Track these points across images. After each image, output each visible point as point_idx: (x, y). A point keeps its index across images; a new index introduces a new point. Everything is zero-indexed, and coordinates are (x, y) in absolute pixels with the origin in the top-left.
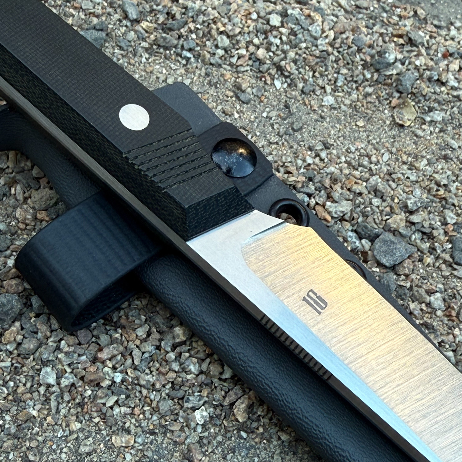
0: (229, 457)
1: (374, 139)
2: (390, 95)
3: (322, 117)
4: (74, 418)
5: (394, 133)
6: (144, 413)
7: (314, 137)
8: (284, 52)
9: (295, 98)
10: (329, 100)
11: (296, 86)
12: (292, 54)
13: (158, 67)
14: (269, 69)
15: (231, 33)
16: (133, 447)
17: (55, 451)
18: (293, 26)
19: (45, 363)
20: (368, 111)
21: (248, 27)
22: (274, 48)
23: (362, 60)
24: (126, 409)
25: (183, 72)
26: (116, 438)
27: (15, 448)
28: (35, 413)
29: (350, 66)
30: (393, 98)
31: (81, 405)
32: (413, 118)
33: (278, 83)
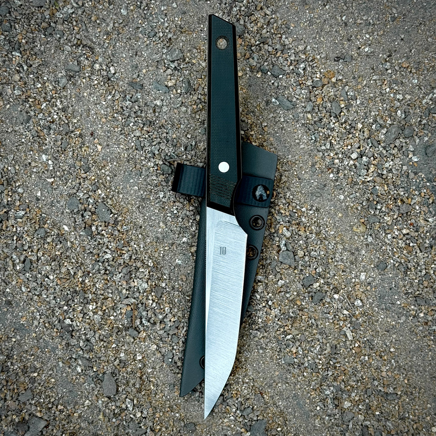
0: (181, 255)
1: (338, 224)
2: (365, 217)
3: (331, 200)
4: (158, 209)
5: (349, 228)
6: (174, 225)
7: (319, 203)
8: (345, 168)
9: (331, 185)
10: (342, 197)
12: (346, 172)
13: (300, 132)
14: (335, 168)
16: (163, 229)
19: (163, 191)
24: (171, 220)
25: (306, 141)
27: (140, 201)
28: (151, 199)
30: (364, 219)
31: (163, 208)
32: (362, 231)
33: (331, 175)
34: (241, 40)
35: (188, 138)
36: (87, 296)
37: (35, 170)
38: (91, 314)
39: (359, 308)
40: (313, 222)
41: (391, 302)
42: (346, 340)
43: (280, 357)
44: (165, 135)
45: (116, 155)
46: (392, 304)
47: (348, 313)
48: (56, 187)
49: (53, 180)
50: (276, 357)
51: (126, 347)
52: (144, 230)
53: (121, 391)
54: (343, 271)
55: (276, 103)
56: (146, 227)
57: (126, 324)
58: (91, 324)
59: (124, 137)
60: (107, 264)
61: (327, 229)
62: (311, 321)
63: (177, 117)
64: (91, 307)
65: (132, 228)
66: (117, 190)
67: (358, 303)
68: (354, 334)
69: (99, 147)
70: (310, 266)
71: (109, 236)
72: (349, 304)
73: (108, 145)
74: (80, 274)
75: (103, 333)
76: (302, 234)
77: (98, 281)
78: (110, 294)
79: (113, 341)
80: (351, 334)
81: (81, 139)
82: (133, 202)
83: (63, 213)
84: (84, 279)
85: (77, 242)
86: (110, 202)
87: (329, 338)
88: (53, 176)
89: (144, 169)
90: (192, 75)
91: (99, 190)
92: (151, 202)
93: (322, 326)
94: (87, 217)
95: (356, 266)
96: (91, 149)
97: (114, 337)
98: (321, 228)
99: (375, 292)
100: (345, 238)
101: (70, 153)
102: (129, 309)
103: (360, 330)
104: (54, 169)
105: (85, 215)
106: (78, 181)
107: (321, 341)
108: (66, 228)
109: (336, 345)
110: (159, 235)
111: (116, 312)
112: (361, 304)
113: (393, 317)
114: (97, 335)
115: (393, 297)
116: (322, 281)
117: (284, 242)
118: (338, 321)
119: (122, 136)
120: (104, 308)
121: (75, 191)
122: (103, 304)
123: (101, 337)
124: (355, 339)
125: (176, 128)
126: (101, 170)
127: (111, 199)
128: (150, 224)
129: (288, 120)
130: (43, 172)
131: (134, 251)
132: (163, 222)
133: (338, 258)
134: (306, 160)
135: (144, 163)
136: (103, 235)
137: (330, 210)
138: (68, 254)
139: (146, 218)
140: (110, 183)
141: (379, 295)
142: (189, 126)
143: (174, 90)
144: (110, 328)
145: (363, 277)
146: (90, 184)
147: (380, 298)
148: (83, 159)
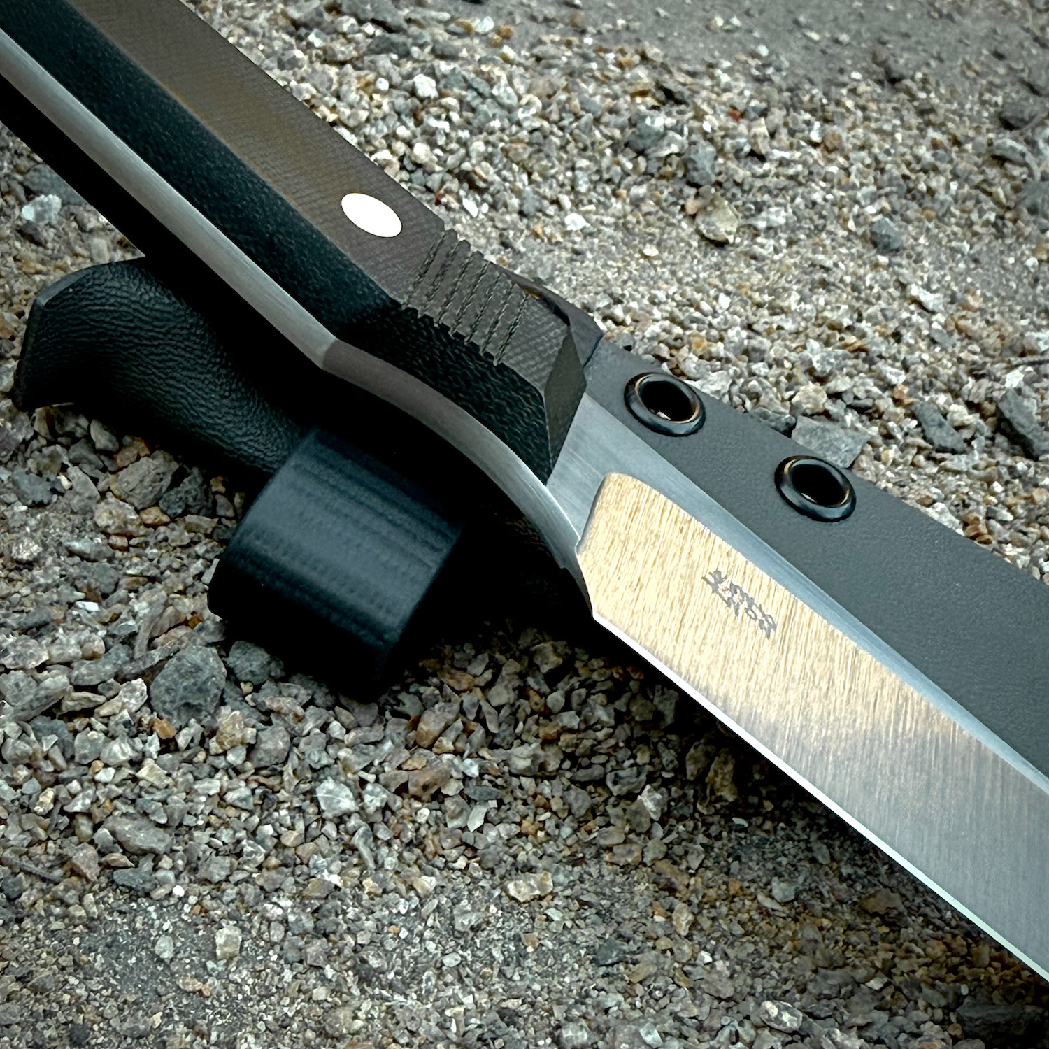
1: (686, 275)
2: (679, 194)
3: (577, 252)
4: (415, 869)
5: (714, 259)
6: (542, 827)
8: (464, 144)
9: (514, 227)
10: (575, 221)
11: (506, 205)
12: (478, 146)
14: (443, 182)
15: (352, 123)
17: (407, 941)
18: (464, 93)
20: (652, 230)
21: (379, 107)
22: (441, 140)
23: (608, 137)
24: (508, 826)
26: (516, 885)
29: (589, 153)
30: (685, 198)
31: (417, 843)
32: (734, 230)
33: (470, 206)
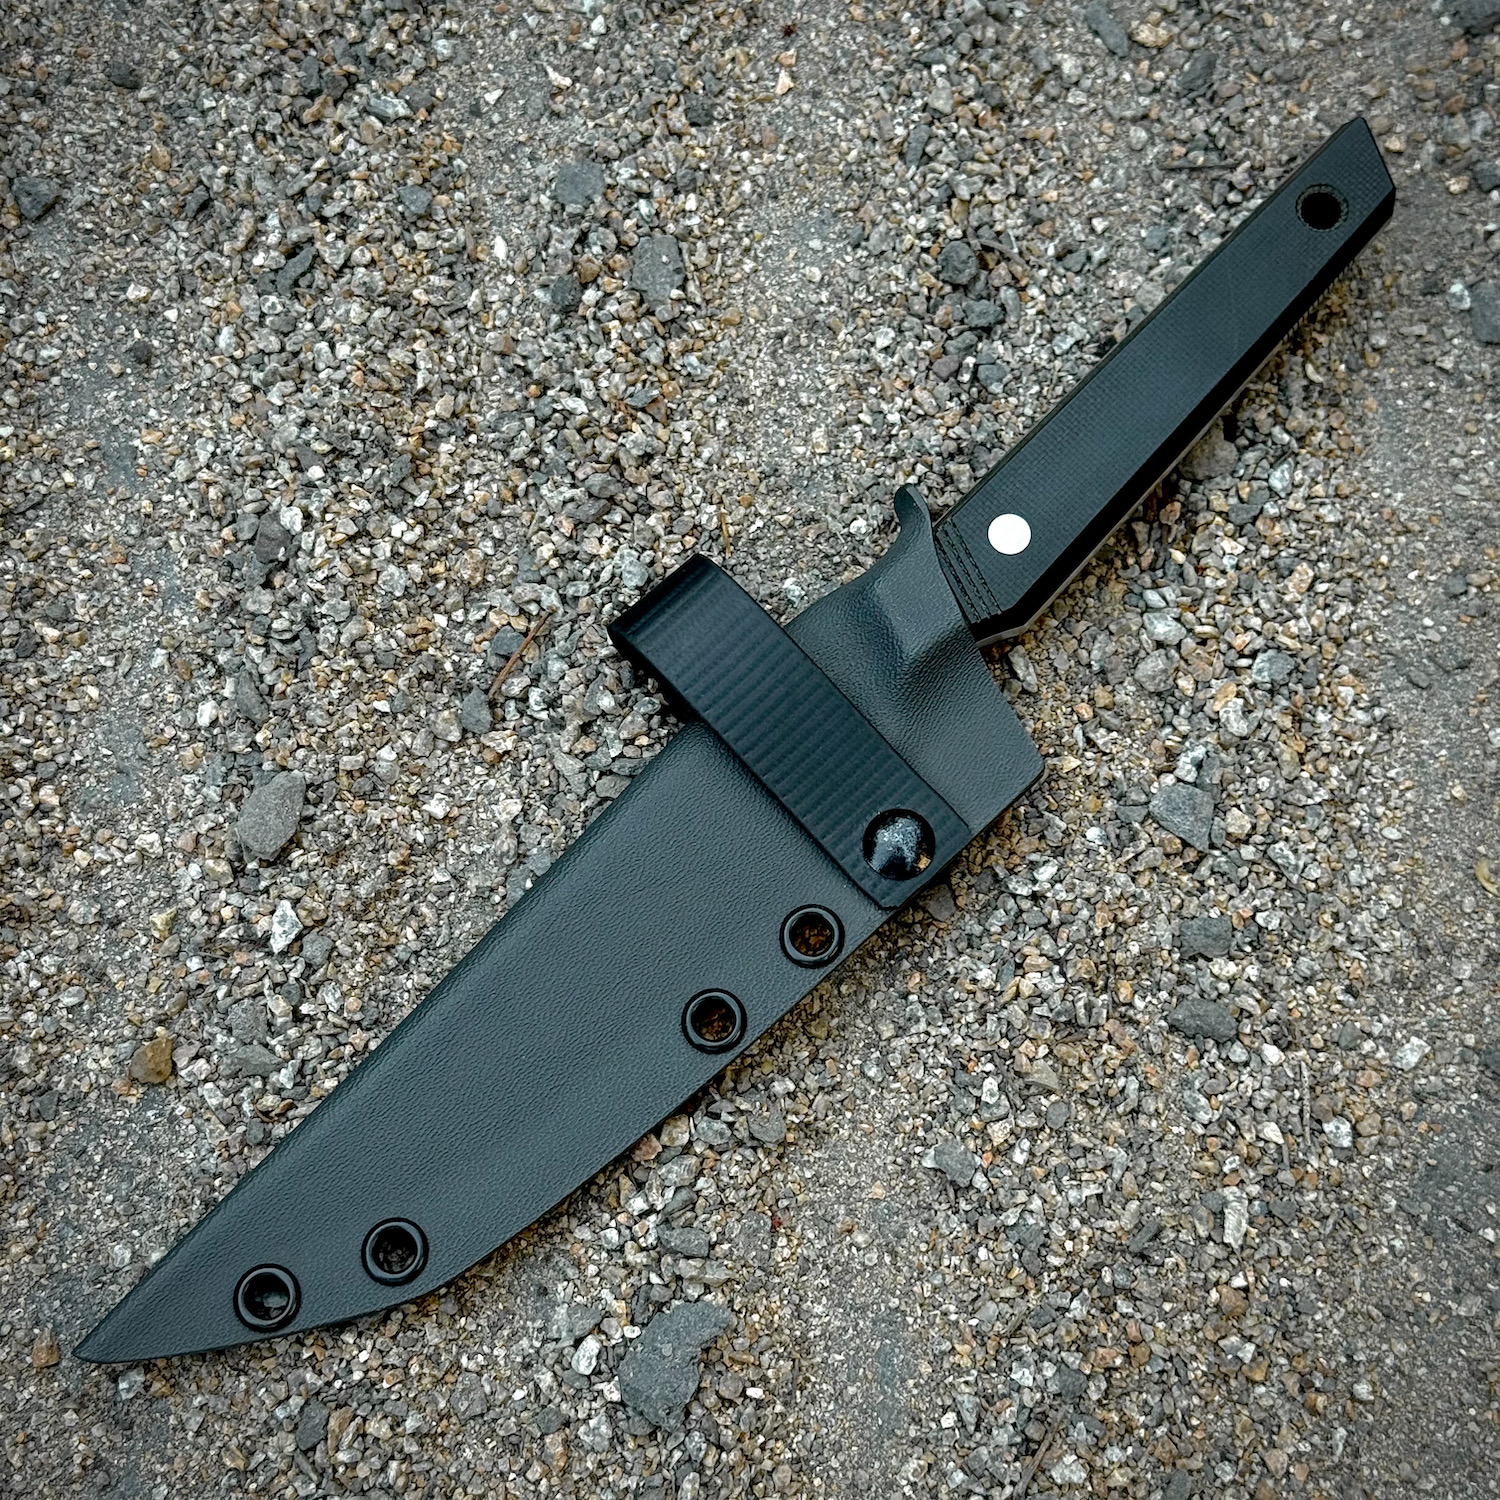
1: (1433, 820)
4: (842, 382)
7: (1405, 708)
16: (814, 454)
19: (898, 330)
24: (860, 438)
27: (797, 321)
34: (1465, 49)
35: (1093, 230)
36: (411, 487)
37: (532, 21)
38: (384, 548)
39: (1329, 1151)
40: (1347, 753)
41: (1461, 1217)
42: (1209, 1238)
43: (930, 1136)
44: (1024, 170)
45: (819, 137)
46: (1461, 1225)
47: (1281, 1141)
48: (561, 108)
49: (567, 82)
50: (915, 1128)
51: (418, 741)
52: (750, 416)
53: (296, 865)
54: (1349, 990)
55: (1461, 299)
56: (762, 410)
57: (470, 674)
58: (360, 579)
59: (886, 97)
60: (551, 435)
61: (1380, 810)
62: (1122, 1082)
63: (1102, 147)
64: (398, 528)
65: (714, 382)
66: (746, 241)
67: (1339, 1131)
68: (1254, 1231)
69: (785, 81)
70: (1242, 889)
71: (624, 349)
72: (1301, 1111)
73: (816, 95)
74: (442, 405)
75: (378, 639)
76: (1286, 757)
77: (478, 476)
78: (490, 543)
79: (391, 690)
80: (1245, 1226)
81: (744, 22)
82: (774, 310)
83: (523, 200)
84: (440, 431)
85: (503, 313)
86: (701, 258)
87: (1154, 1185)
88: (578, 73)
89: (882, 228)
90: (1236, 50)
91: (692, 196)
92: (832, 347)
93: (1154, 1124)
94: (596, 249)
95: (1408, 1002)
96: (754, 69)
97: (402, 682)
98: (1364, 791)
99: (1425, 1140)
100: (1426, 880)
101: (684, 30)
102: (521, 624)
103: (1286, 1236)
104: (595, 52)
105: (592, 236)
106: (645, 126)
107: (1117, 1175)
108: (500, 249)
109: (1161, 1229)
110: (787, 467)
111: (467, 612)
112: (1346, 1142)
113: (1439, 1274)
114: (352, 629)
115: (1482, 1201)
116: (1252, 972)
117: (1199, 752)
118: (1224, 1147)
119: (882, 90)
120: (439, 568)
121: (613, 149)
122: (443, 554)
123: (362, 646)
124: (1248, 1252)
125: (1074, 178)
126: (741, 149)
127: (710, 250)
128: (782, 410)
129: (1469, 378)
130: (555, 44)
131: (672, 448)
132: (829, 433)
133: (1363, 928)
134: (1448, 543)
135: (896, 206)
136: (607, 334)
137: (1431, 755)
138: (448, 323)
139: (782, 382)
140: (742, 206)
141: (1433, 1162)
142: (1119, 196)
143: (1145, 64)
144: (411, 642)
145: (1411, 1053)
146: (677, 159)
147: (1429, 1177)
148: (708, 75)
